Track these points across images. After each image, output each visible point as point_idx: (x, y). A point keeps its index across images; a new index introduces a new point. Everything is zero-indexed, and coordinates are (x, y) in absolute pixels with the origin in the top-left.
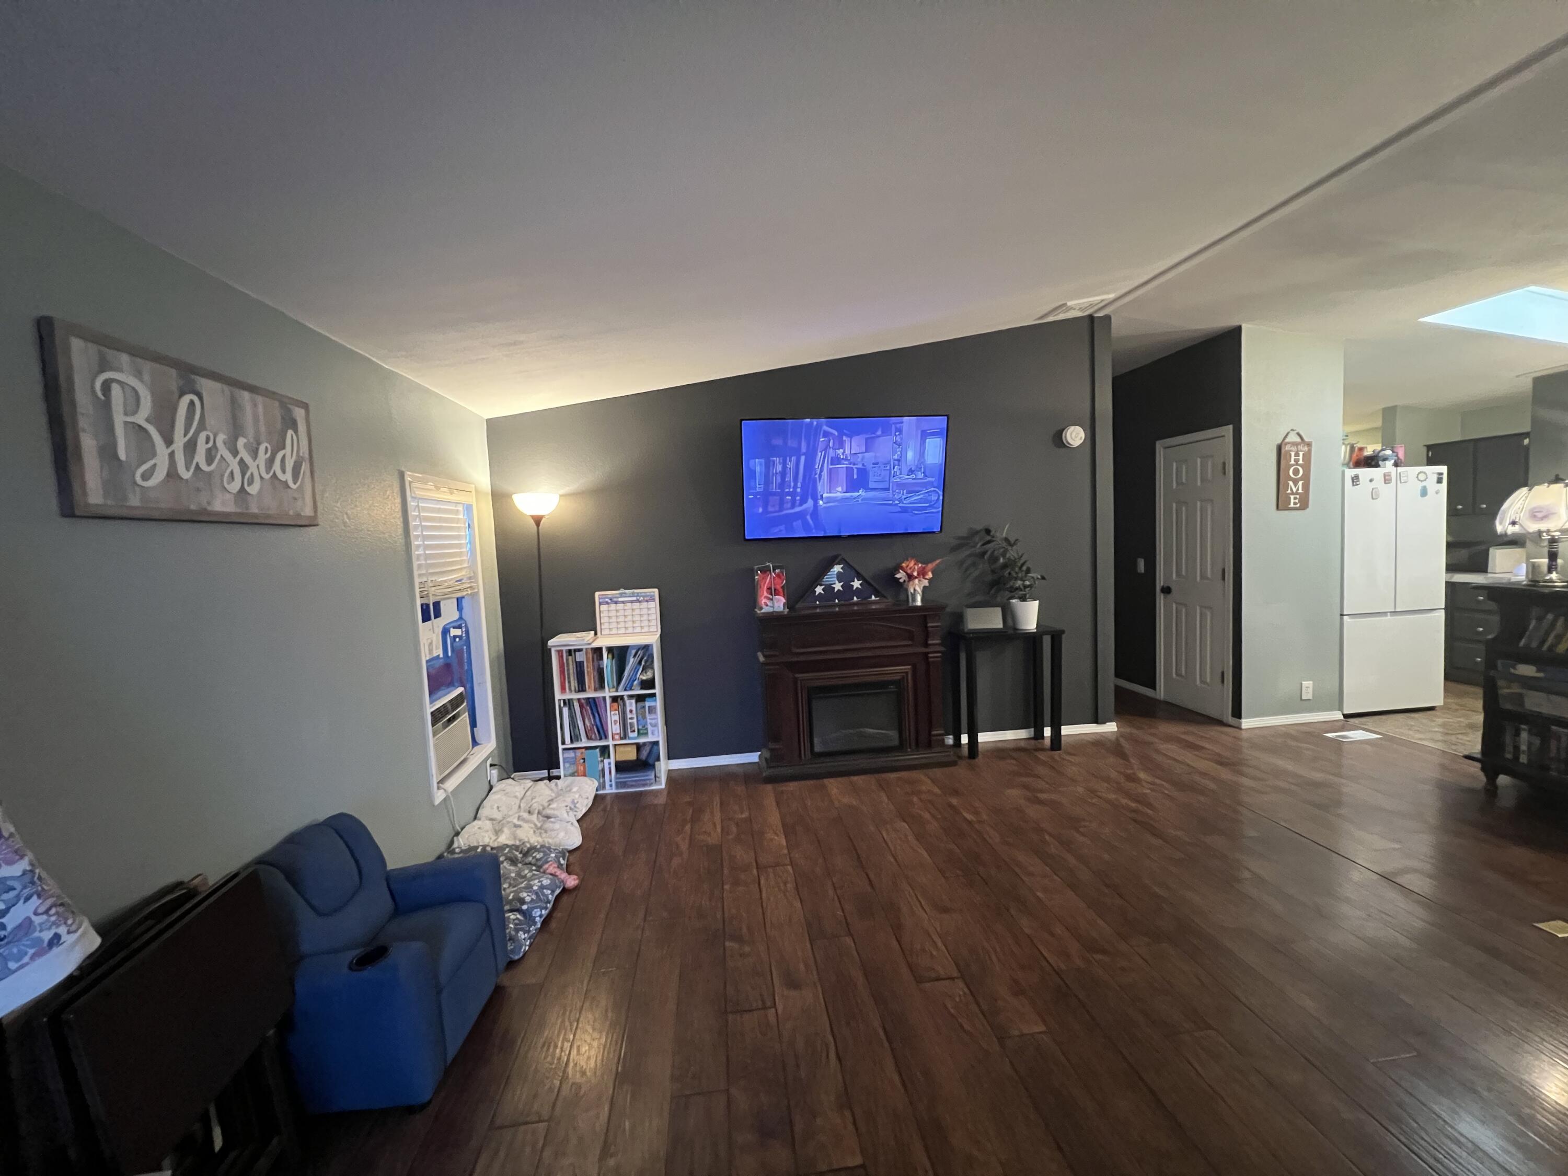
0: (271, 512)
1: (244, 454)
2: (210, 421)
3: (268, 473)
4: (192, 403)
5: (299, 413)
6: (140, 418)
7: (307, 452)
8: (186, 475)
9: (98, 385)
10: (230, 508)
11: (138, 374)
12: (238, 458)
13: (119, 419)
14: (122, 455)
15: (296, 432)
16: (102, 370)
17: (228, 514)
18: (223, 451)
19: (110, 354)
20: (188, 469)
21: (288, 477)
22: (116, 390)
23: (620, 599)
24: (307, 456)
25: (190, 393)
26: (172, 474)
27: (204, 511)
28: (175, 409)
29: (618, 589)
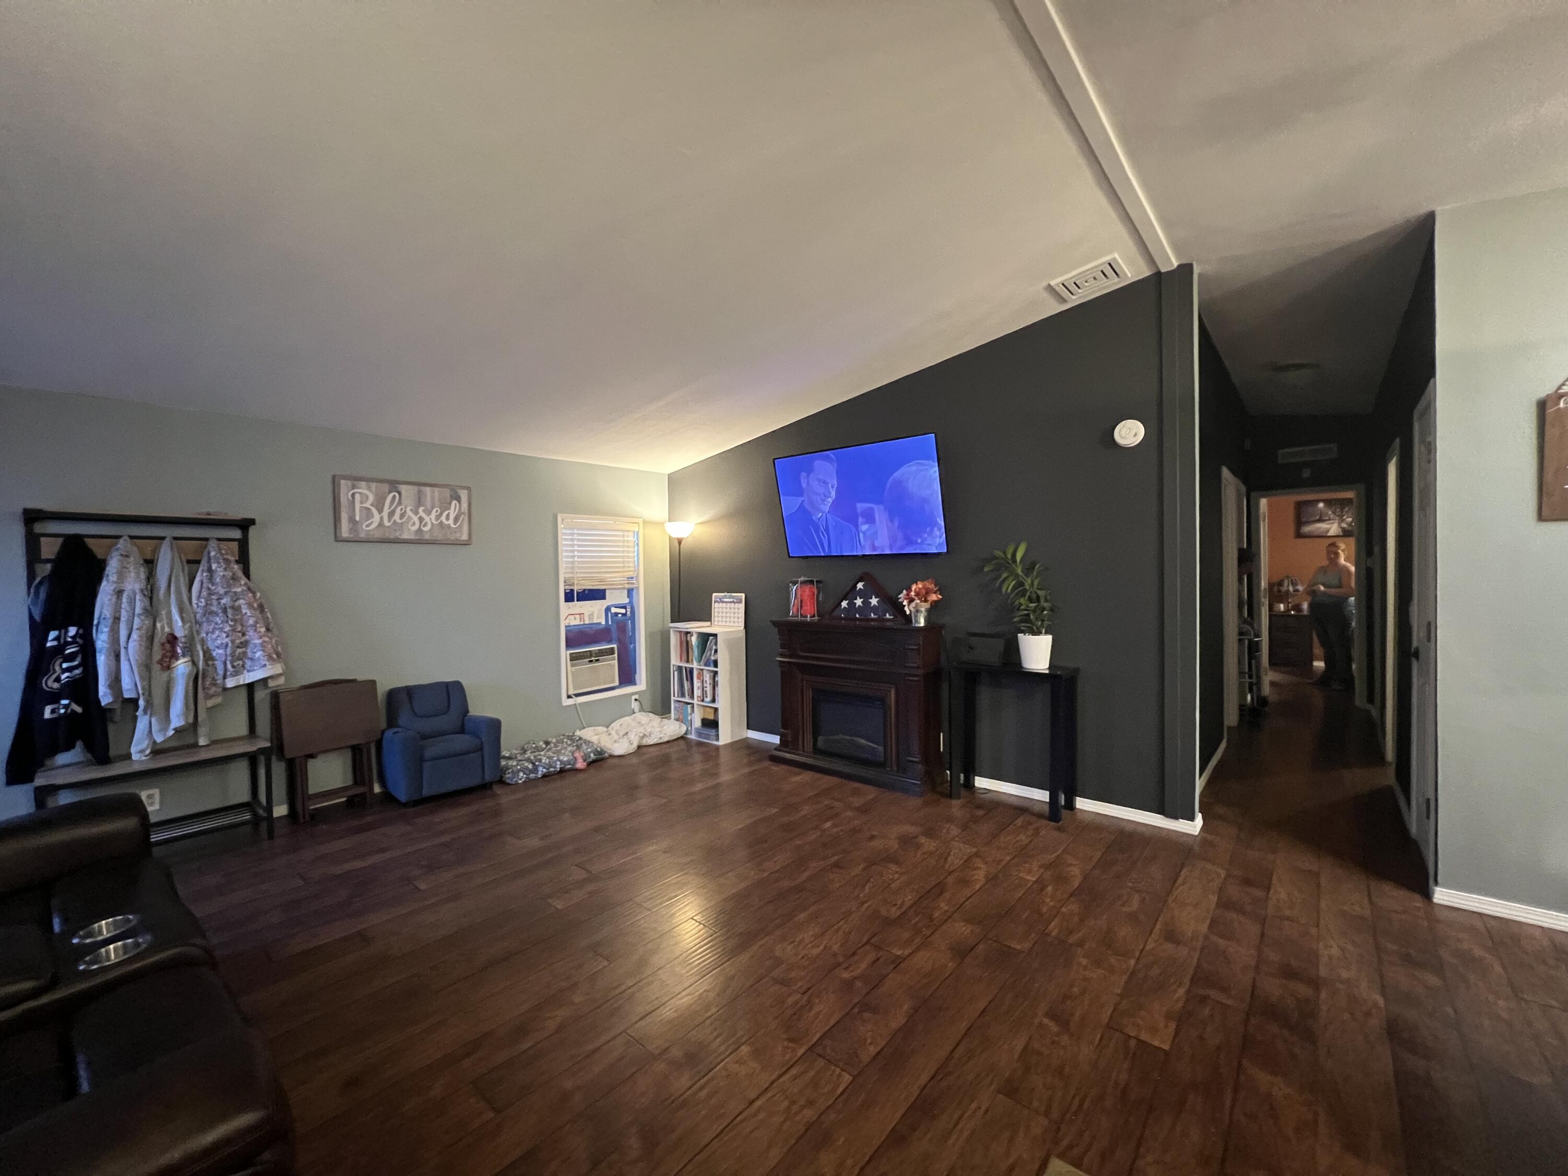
0: (438, 538)
1: (421, 513)
2: (404, 501)
3: (437, 521)
4: (394, 496)
5: (463, 494)
6: (367, 505)
7: (467, 508)
8: (387, 523)
9: (351, 493)
10: (412, 537)
11: (369, 489)
12: (418, 516)
13: (358, 505)
14: (357, 518)
15: (459, 502)
16: (353, 488)
17: (411, 539)
18: (409, 513)
19: (357, 483)
20: (389, 522)
21: (451, 522)
22: (357, 497)
23: (725, 600)
24: (466, 511)
25: (395, 491)
26: (381, 524)
27: (398, 538)
28: (385, 499)
29: (724, 593)
